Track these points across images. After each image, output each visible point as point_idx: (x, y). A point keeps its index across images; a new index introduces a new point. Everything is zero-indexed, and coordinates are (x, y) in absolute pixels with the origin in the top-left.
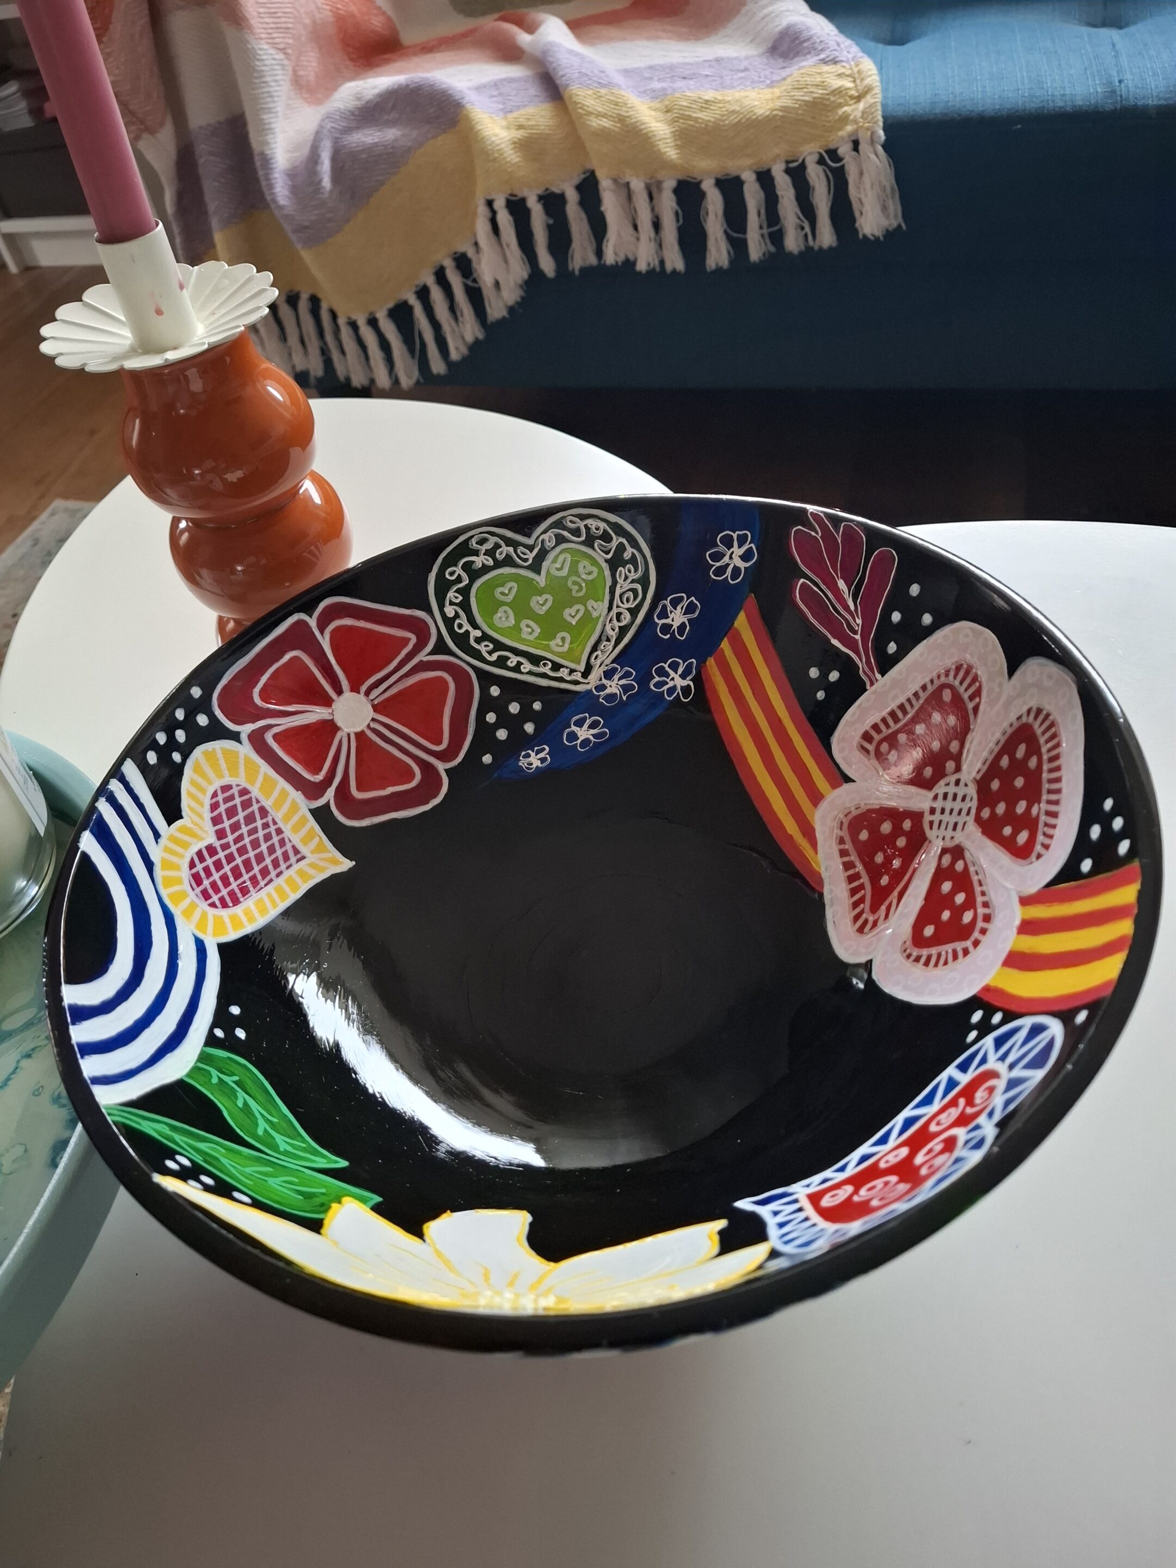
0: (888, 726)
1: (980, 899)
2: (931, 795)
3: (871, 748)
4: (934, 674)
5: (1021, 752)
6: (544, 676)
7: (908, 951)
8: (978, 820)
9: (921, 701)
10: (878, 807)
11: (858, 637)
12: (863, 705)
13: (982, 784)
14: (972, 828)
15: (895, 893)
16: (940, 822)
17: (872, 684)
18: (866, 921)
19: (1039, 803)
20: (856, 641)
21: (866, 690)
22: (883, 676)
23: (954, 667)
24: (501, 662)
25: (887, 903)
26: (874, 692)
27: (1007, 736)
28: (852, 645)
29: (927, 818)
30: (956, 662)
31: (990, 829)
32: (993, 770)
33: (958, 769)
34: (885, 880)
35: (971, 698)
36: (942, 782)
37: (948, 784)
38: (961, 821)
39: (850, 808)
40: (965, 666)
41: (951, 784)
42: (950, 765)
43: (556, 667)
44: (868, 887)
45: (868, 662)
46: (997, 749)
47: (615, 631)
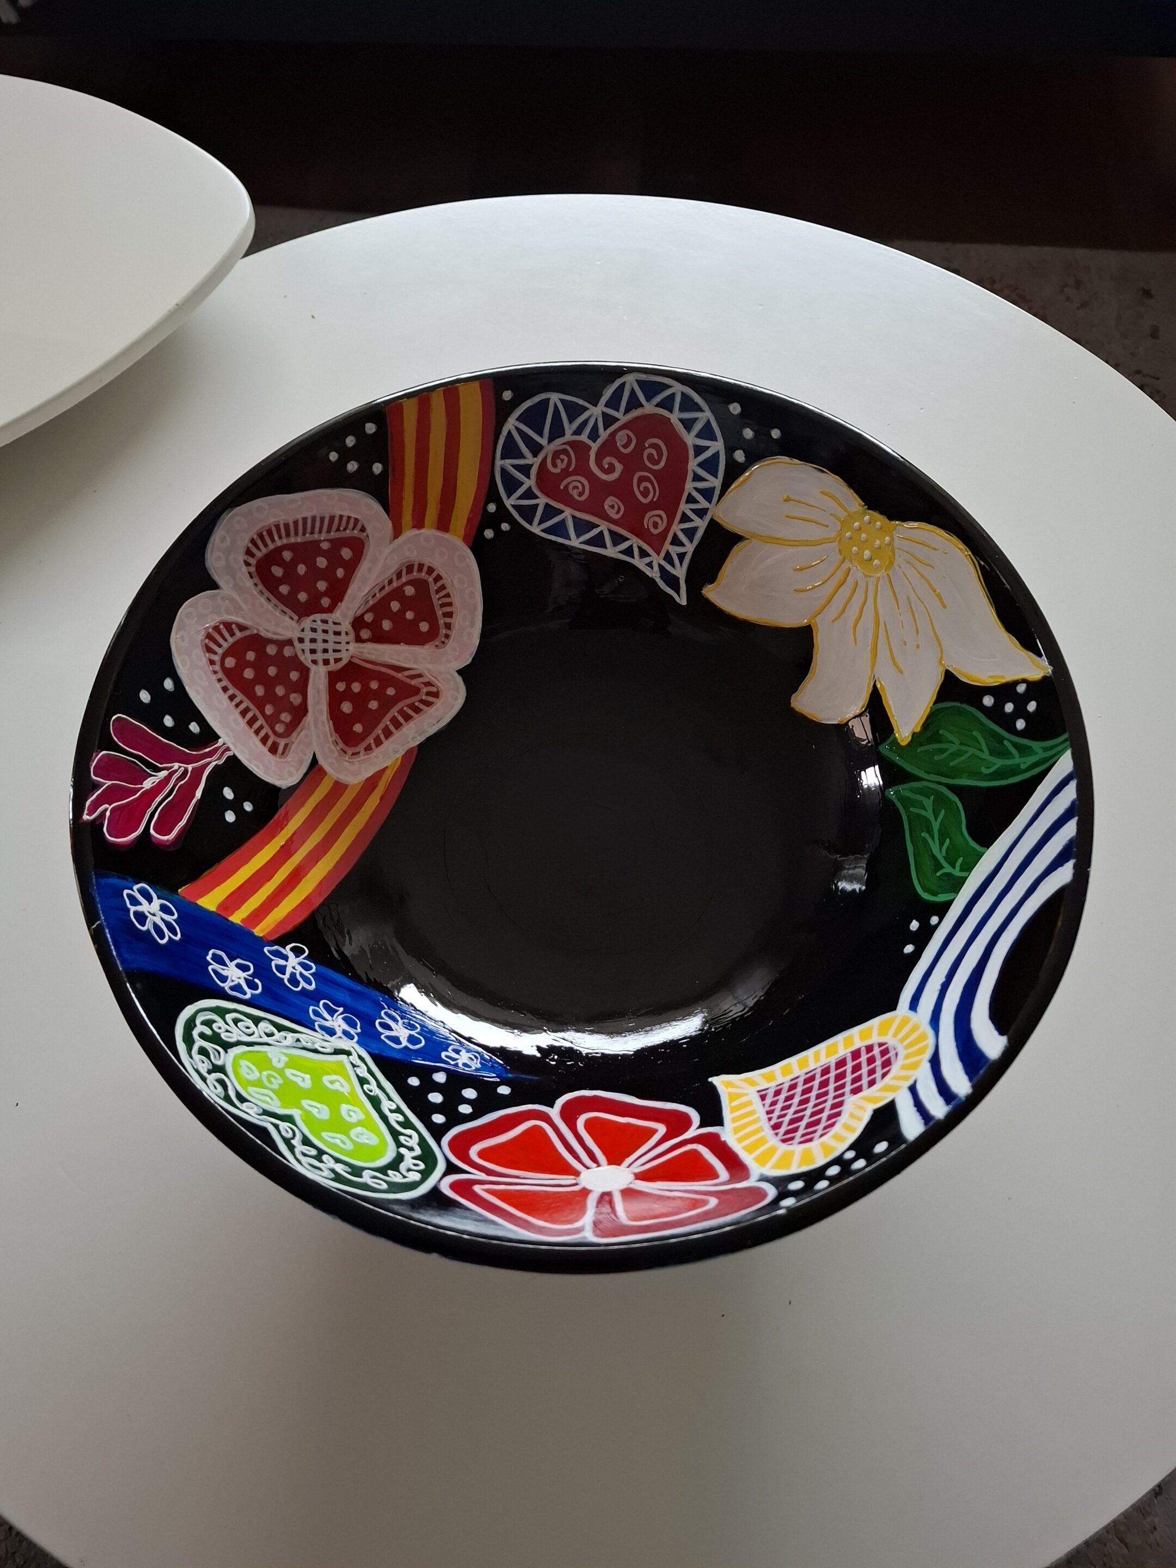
0: (261, 727)
1: (395, 584)
2: (313, 668)
3: (282, 742)
4: (214, 677)
5: (277, 571)
6: (379, 1086)
7: (443, 639)
8: (330, 610)
9: (237, 693)
10: (331, 722)
11: (190, 767)
12: (248, 757)
13: (303, 611)
14: (337, 615)
15: (399, 676)
16: (335, 651)
17: (228, 749)
18: (429, 694)
19: (321, 541)
20: (193, 769)
21: (234, 755)
22: (219, 737)
23: (207, 655)
24: (407, 1124)
25: (408, 681)
26: (236, 747)
27: (264, 590)
28: (198, 772)
29: (333, 667)
30: (204, 652)
31: (337, 592)
32: (289, 603)
33: (290, 642)
34: (391, 691)
35: (232, 634)
36: (302, 658)
37: (303, 650)
38: (331, 628)
39: (338, 751)
40: (207, 641)
41: (303, 648)
42: (287, 652)
43: (362, 1081)
44: (399, 706)
45: (210, 754)
46: (274, 600)
47: (286, 1035)
